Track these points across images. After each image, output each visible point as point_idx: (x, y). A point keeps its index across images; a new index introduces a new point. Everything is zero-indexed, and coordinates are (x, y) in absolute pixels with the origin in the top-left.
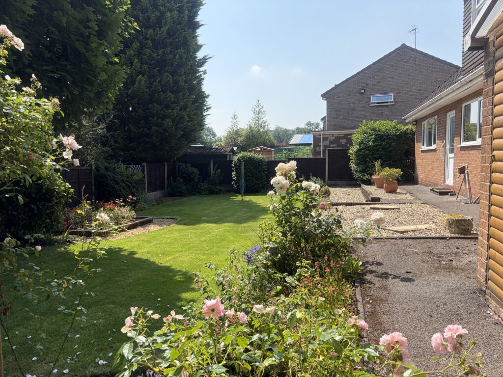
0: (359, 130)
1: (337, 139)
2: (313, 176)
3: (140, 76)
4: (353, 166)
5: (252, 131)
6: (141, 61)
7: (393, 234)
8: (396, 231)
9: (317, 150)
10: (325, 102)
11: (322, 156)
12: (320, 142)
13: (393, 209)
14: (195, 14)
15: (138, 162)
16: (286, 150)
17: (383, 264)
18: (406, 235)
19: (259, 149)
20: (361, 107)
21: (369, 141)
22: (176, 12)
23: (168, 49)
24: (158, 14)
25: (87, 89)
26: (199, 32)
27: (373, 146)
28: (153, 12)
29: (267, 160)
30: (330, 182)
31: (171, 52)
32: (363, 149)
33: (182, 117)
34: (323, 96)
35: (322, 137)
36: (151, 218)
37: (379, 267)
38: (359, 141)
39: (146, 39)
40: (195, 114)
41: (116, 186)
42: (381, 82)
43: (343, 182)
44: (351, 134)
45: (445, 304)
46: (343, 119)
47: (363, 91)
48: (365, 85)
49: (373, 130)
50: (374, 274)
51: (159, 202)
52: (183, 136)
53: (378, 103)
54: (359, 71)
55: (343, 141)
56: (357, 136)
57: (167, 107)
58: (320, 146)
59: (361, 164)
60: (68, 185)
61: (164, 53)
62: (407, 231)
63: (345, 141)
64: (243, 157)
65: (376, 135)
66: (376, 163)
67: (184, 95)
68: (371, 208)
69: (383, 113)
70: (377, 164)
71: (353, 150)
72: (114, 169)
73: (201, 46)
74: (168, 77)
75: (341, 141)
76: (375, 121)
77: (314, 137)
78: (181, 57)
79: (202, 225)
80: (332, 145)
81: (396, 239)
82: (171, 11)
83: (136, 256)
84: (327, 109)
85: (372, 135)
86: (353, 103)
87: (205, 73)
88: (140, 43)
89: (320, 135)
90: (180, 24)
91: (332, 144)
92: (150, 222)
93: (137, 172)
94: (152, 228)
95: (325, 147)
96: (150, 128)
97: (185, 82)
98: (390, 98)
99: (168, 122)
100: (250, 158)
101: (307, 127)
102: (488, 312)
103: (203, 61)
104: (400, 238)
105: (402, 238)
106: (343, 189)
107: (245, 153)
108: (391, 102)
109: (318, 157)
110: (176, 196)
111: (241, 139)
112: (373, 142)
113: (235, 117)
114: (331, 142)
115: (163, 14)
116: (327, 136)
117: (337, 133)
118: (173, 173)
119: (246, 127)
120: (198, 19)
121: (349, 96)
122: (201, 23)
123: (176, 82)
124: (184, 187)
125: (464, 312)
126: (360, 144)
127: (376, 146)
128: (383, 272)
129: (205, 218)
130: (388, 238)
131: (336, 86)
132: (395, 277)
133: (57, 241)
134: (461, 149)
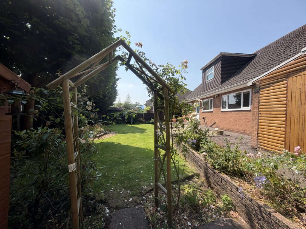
29: (137, 113)
134: (203, 112)
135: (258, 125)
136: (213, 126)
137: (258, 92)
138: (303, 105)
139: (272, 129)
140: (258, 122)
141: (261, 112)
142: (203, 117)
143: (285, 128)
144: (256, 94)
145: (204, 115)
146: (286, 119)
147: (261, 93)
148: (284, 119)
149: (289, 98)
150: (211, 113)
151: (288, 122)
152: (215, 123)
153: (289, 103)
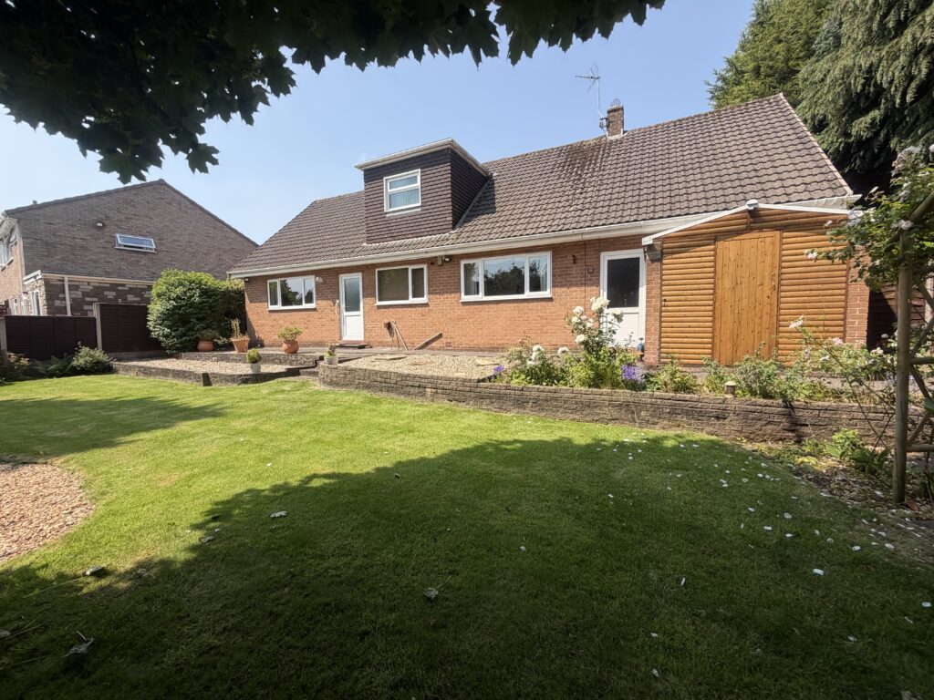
9: (56, 305)
12: (64, 293)
20: (99, 247)
35: (66, 284)
42: (131, 218)
44: (123, 285)
46: (63, 259)
47: (100, 225)
48: (103, 216)
53: (125, 246)
54: (89, 193)
55: (110, 294)
58: (64, 299)
63: (114, 293)
69: (138, 261)
75: (106, 293)
77: (47, 282)
86: (82, 239)
89: (63, 281)
95: (74, 300)
98: (150, 244)
108: (150, 249)
109: (61, 315)
114: (86, 294)
116: (77, 283)
117: (97, 280)
121: (72, 225)
134: (379, 307)
135: (661, 322)
136: (434, 344)
137: (660, 260)
138: (739, 286)
139: (689, 327)
140: (661, 317)
141: (667, 298)
142: (386, 321)
143: (713, 321)
144: (656, 263)
145: (389, 316)
146: (714, 308)
147: (664, 261)
148: (711, 308)
149: (719, 275)
150: (420, 309)
151: (717, 312)
152: (441, 335)
153: (719, 282)
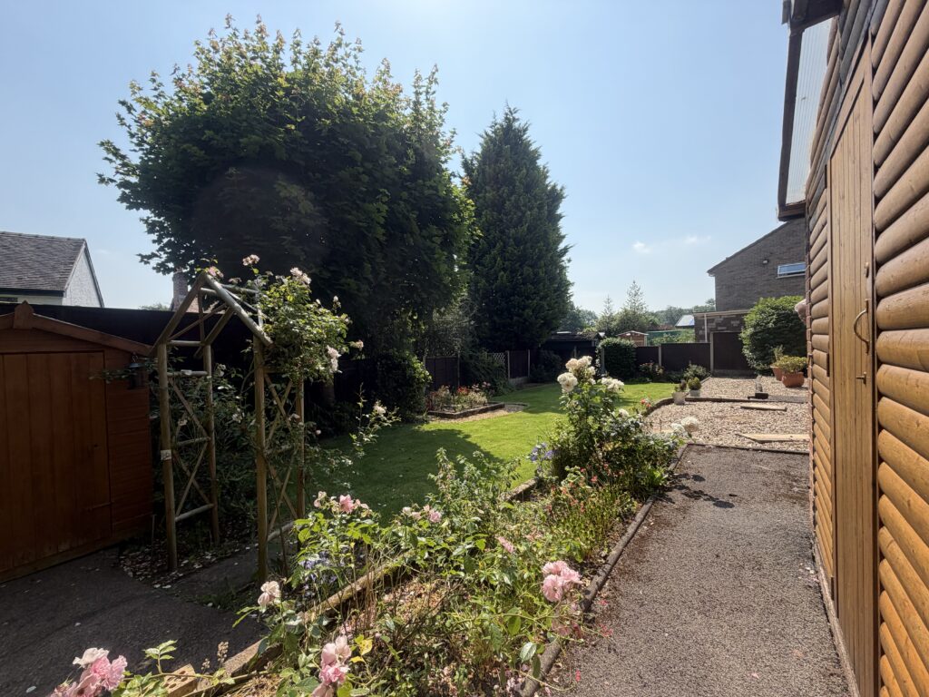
0: (755, 309)
1: (727, 321)
2: (692, 364)
3: (502, 273)
4: (746, 352)
5: (627, 315)
6: (504, 259)
7: (749, 443)
8: (754, 440)
9: (700, 334)
10: (713, 278)
11: (706, 341)
12: (704, 324)
13: (774, 410)
14: (557, 207)
15: (500, 349)
16: (667, 333)
17: (704, 480)
18: (766, 447)
19: (629, 334)
20: (764, 281)
21: (769, 323)
22: (536, 210)
23: (528, 245)
24: (520, 214)
25: (432, 293)
26: (561, 223)
27: (774, 328)
28: (515, 213)
29: (636, 346)
30: (716, 371)
31: (532, 246)
32: (760, 332)
33: (542, 307)
34: (710, 272)
35: (705, 318)
36: (502, 403)
37: (697, 483)
38: (754, 322)
39: (509, 238)
40: (556, 302)
41: (477, 373)
43: (736, 372)
44: (743, 315)
45: (750, 544)
46: (739, 296)
47: (766, 262)
48: (768, 254)
49: (776, 308)
50: (684, 491)
51: (519, 387)
52: (544, 324)
53: (786, 274)
55: (735, 323)
56: (752, 317)
57: (528, 298)
58: (704, 329)
59: (759, 351)
60: (427, 373)
61: (524, 249)
62: (770, 442)
63: (738, 322)
64: (608, 343)
65: (779, 315)
66: (776, 349)
67: (544, 286)
68: (742, 408)
70: (777, 351)
71: (746, 334)
72: (478, 357)
73: (564, 237)
74: (527, 270)
75: (732, 322)
76: (778, 297)
77: (696, 319)
78: (540, 250)
79: (545, 414)
80: (719, 328)
81: (748, 450)
82: (531, 209)
83: (469, 440)
84: (716, 286)
85: (773, 314)
86: (751, 277)
87: (569, 261)
88: (504, 243)
90: (540, 219)
91: (720, 326)
92: (501, 407)
93: (499, 359)
94: (501, 413)
95: (711, 330)
96: (512, 319)
97: (546, 273)
99: (528, 312)
100: (615, 344)
101: (708, 305)
102: (808, 568)
103: (565, 250)
104: (754, 450)
105: (757, 450)
106: (732, 380)
107: (610, 339)
109: (701, 342)
110: (537, 382)
111: (614, 323)
112: (774, 323)
113: (609, 301)
114: (718, 325)
115: (524, 213)
116: (713, 318)
117: (727, 313)
118: (535, 359)
119: (621, 310)
120: (559, 212)
121: (745, 269)
122: (563, 214)
123: (536, 274)
124: (545, 374)
125: (769, 560)
126: (755, 327)
127: (779, 328)
128: (697, 490)
129: (553, 407)
130: (736, 448)
131: (728, 259)
132: (711, 498)
133: (417, 420)
